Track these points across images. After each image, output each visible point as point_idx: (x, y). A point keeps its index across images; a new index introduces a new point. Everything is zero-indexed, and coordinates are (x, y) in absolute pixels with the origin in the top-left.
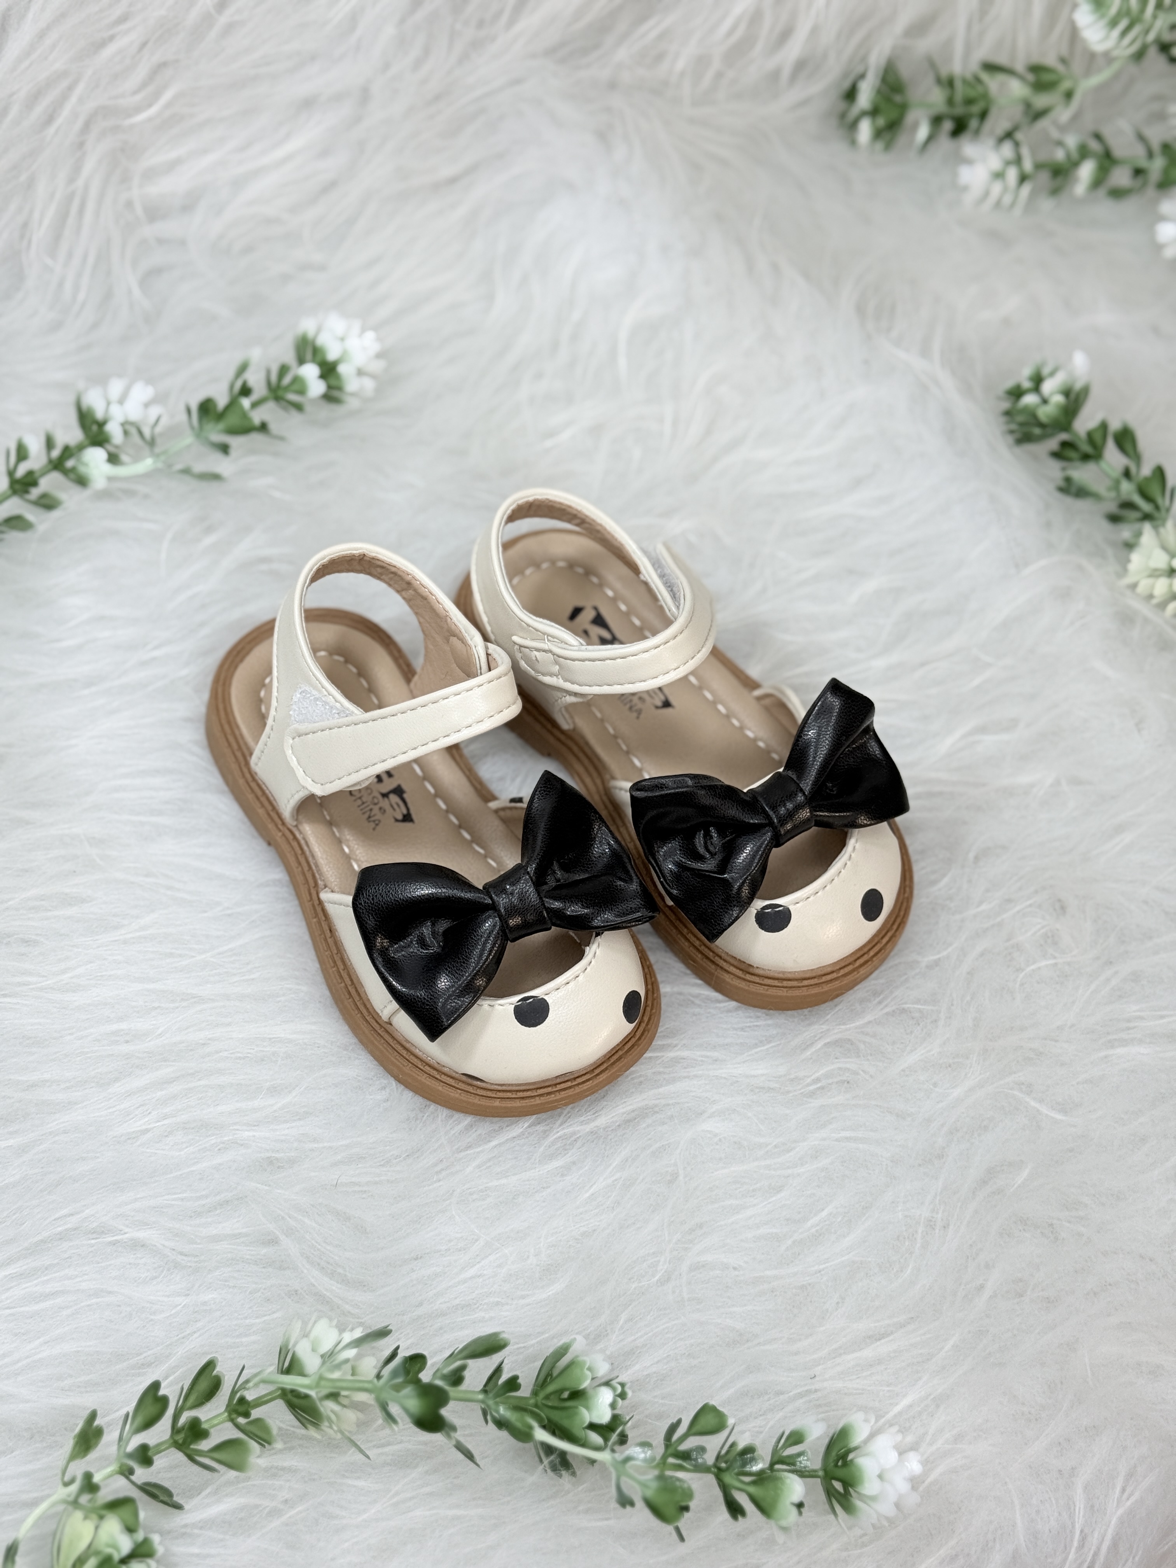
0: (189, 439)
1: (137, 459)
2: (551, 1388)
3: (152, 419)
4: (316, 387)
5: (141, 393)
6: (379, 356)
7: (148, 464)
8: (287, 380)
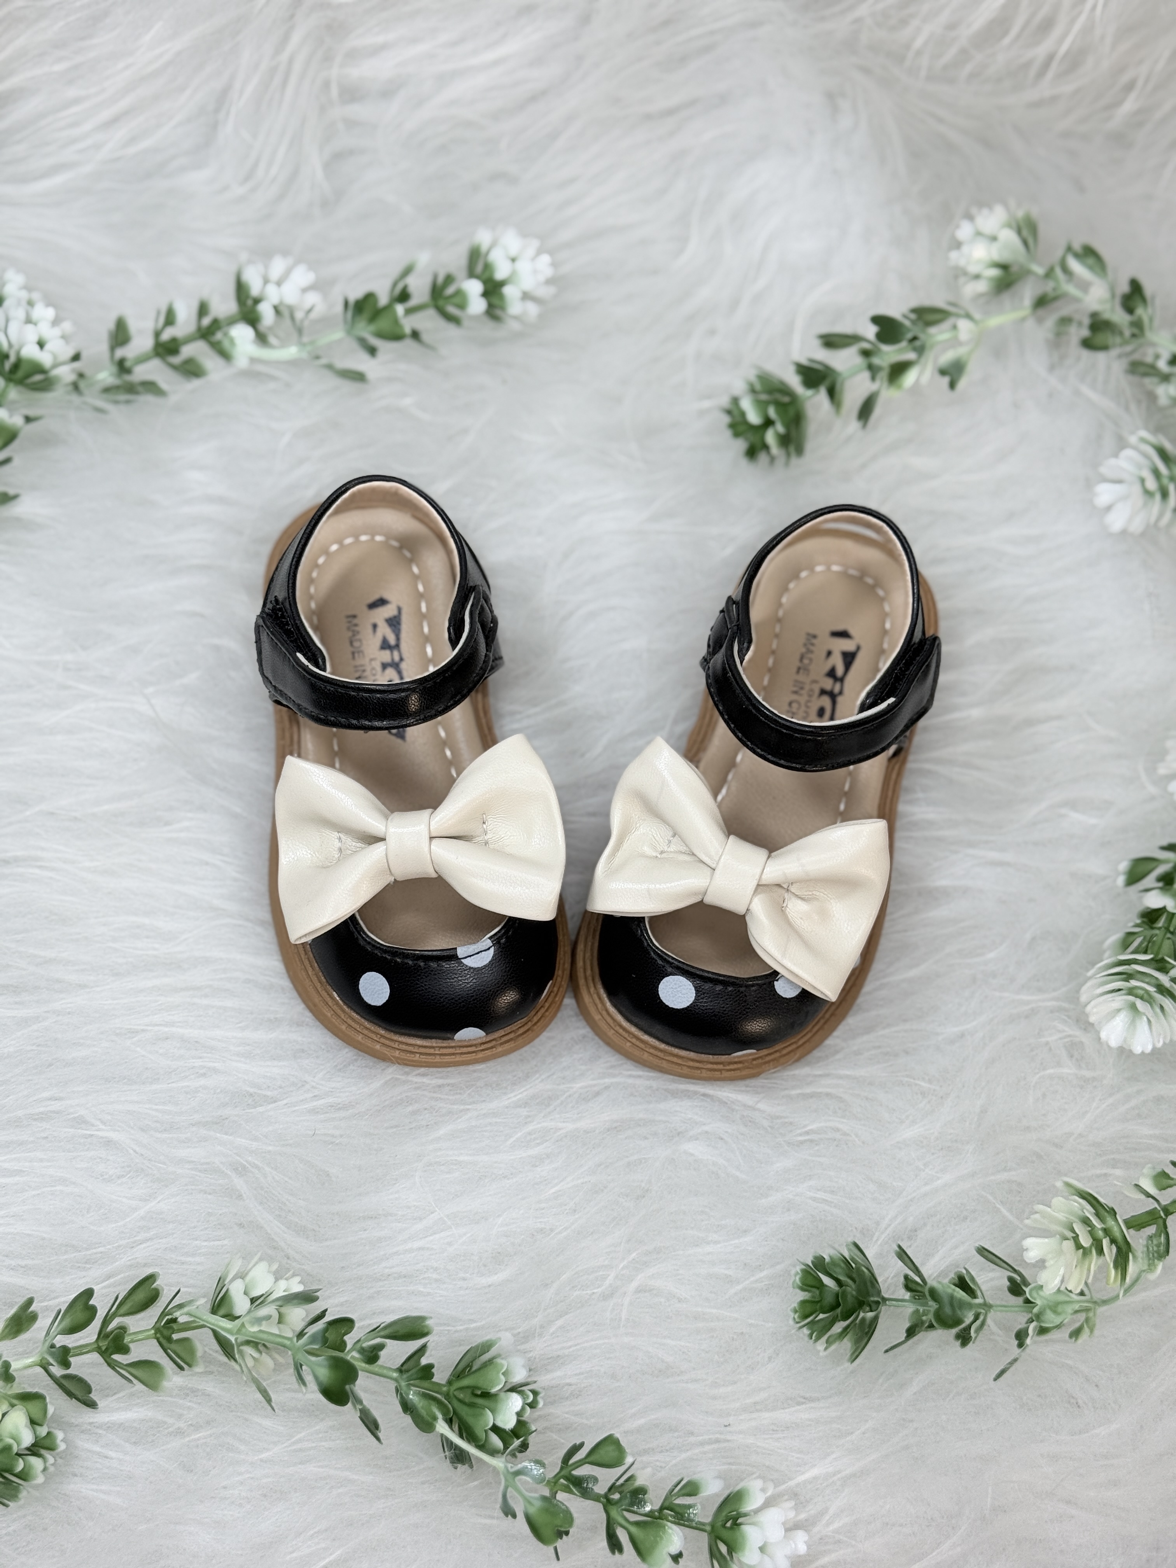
0: (339, 334)
1: (284, 344)
2: (466, 1382)
3: (307, 306)
4: (477, 305)
5: (302, 276)
6: (549, 282)
7: (292, 351)
8: (450, 290)
